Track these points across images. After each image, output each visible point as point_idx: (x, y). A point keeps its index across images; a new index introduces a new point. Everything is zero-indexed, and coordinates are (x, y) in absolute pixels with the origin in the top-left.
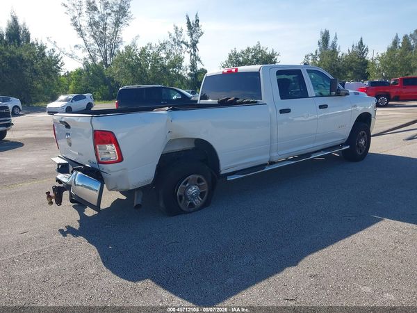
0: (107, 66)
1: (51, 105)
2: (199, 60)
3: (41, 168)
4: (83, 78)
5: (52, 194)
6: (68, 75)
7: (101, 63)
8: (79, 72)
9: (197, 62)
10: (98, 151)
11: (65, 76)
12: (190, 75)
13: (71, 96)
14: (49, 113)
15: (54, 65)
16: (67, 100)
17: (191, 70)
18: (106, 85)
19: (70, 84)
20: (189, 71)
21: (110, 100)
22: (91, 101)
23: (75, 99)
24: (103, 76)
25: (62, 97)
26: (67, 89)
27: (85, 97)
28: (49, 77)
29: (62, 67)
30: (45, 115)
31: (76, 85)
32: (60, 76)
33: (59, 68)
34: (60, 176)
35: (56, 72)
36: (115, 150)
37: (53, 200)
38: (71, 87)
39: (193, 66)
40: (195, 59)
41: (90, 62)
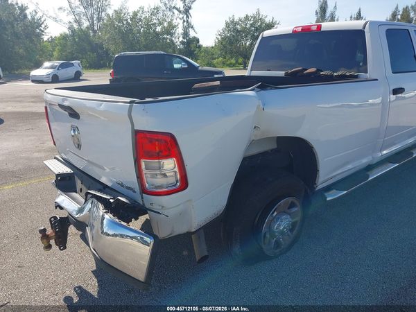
0: (94, 32)
1: (35, 73)
2: (192, 27)
3: (28, 159)
4: (69, 43)
5: (49, 231)
6: (52, 40)
7: (87, 28)
8: (64, 37)
9: (190, 29)
10: (144, 171)
11: (48, 41)
12: (182, 43)
13: (57, 63)
14: (33, 81)
15: (38, 27)
16: (52, 67)
17: (184, 38)
18: (93, 53)
19: (54, 50)
20: (181, 39)
21: (98, 69)
22: (80, 69)
23: (62, 66)
24: (90, 43)
25: (47, 64)
26: (52, 56)
27: (73, 65)
28: (32, 41)
29: (45, 31)
30: (29, 84)
31: (61, 51)
32: (43, 41)
33: (43, 31)
34: (63, 199)
35: (39, 36)
36: (176, 169)
37: (52, 242)
38: (55, 53)
39: (186, 34)
40: (188, 26)
41: (76, 26)
